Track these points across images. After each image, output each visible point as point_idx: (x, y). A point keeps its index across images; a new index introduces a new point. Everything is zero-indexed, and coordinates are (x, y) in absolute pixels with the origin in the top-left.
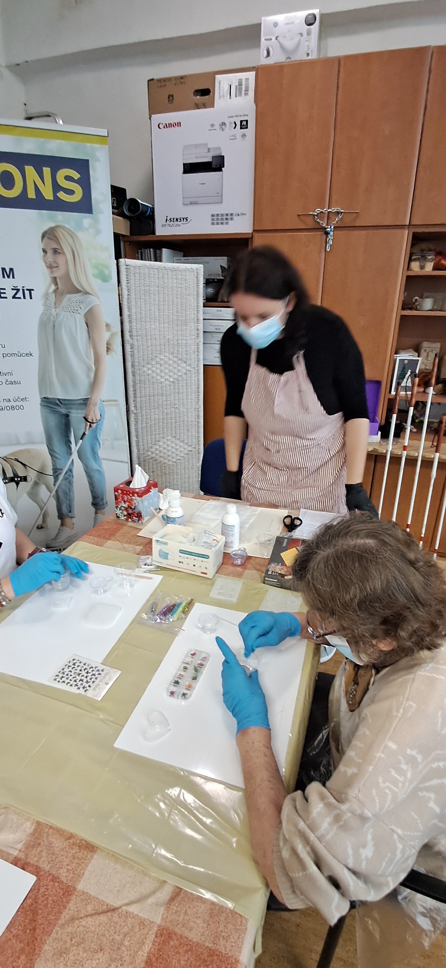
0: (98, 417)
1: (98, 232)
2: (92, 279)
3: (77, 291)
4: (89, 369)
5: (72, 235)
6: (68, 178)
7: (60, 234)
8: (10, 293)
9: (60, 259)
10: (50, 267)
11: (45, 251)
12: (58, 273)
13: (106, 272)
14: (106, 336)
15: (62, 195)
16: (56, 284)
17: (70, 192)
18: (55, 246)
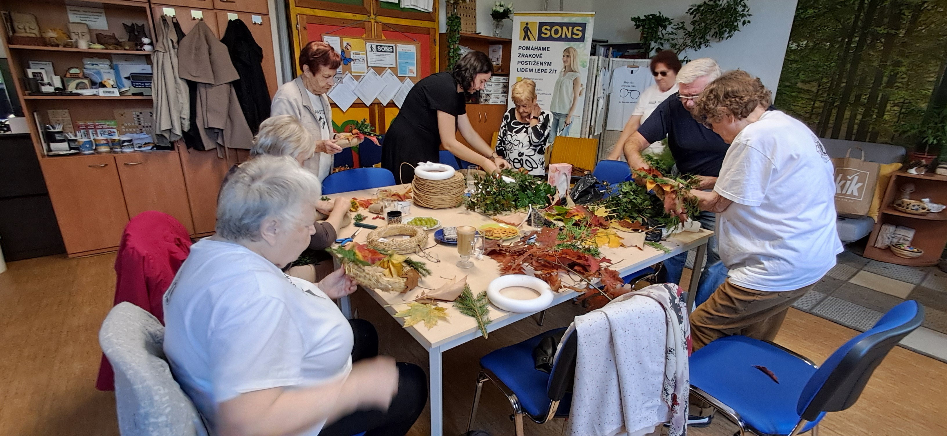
0: (571, 121)
1: (585, 49)
2: (579, 66)
3: (573, 71)
4: (571, 102)
5: (575, 50)
6: (578, 30)
7: (571, 50)
8: (549, 71)
9: (569, 59)
10: (565, 62)
11: (564, 56)
12: (567, 64)
13: (585, 64)
14: (581, 89)
15: (574, 36)
16: (565, 68)
17: (578, 35)
18: (568, 54)
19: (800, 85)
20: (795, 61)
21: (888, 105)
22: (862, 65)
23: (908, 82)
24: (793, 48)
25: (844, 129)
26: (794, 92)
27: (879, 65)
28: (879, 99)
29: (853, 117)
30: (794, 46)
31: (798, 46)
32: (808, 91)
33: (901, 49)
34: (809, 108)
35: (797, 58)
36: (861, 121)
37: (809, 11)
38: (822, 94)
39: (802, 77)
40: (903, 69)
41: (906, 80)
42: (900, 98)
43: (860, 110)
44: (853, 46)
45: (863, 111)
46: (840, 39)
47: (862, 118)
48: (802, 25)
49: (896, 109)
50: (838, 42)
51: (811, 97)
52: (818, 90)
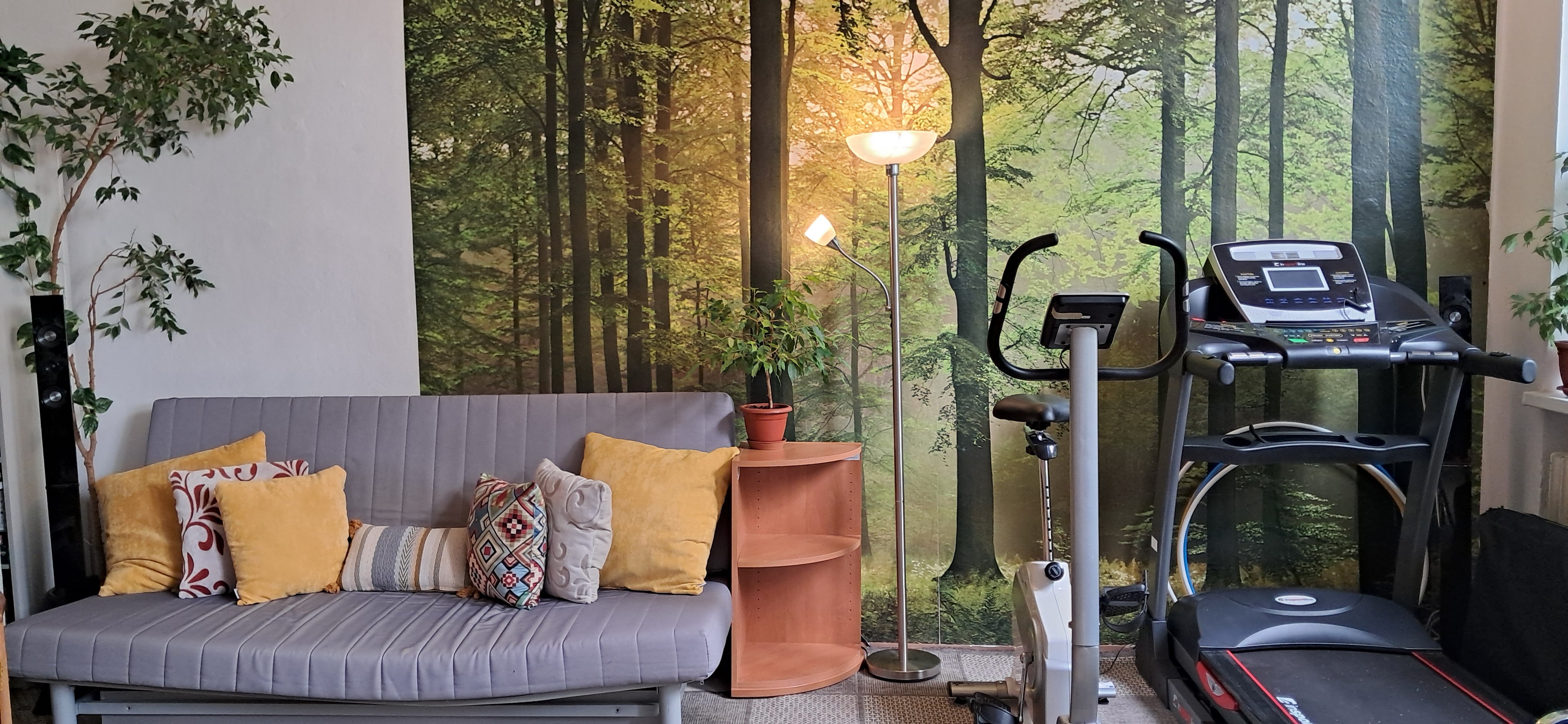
19: (468, 257)
20: (440, 193)
21: (671, 295)
22: (592, 201)
23: (692, 238)
24: (424, 157)
25: (599, 363)
26: (458, 276)
27: (628, 201)
28: (650, 284)
29: (610, 332)
30: (425, 151)
31: (436, 150)
32: (493, 273)
33: (659, 161)
34: (507, 318)
35: (442, 184)
36: (629, 340)
37: (437, 59)
38: (526, 279)
39: (469, 235)
40: (675, 210)
41: (687, 236)
42: (690, 279)
43: (618, 312)
44: (562, 153)
45: (626, 315)
46: (529, 134)
47: (630, 333)
48: (432, 93)
49: (688, 305)
50: (524, 143)
51: (501, 288)
52: (516, 268)
